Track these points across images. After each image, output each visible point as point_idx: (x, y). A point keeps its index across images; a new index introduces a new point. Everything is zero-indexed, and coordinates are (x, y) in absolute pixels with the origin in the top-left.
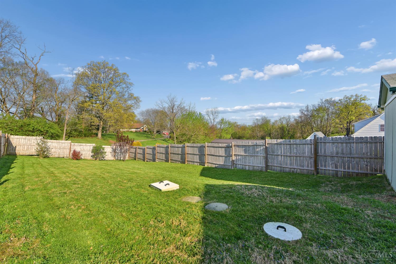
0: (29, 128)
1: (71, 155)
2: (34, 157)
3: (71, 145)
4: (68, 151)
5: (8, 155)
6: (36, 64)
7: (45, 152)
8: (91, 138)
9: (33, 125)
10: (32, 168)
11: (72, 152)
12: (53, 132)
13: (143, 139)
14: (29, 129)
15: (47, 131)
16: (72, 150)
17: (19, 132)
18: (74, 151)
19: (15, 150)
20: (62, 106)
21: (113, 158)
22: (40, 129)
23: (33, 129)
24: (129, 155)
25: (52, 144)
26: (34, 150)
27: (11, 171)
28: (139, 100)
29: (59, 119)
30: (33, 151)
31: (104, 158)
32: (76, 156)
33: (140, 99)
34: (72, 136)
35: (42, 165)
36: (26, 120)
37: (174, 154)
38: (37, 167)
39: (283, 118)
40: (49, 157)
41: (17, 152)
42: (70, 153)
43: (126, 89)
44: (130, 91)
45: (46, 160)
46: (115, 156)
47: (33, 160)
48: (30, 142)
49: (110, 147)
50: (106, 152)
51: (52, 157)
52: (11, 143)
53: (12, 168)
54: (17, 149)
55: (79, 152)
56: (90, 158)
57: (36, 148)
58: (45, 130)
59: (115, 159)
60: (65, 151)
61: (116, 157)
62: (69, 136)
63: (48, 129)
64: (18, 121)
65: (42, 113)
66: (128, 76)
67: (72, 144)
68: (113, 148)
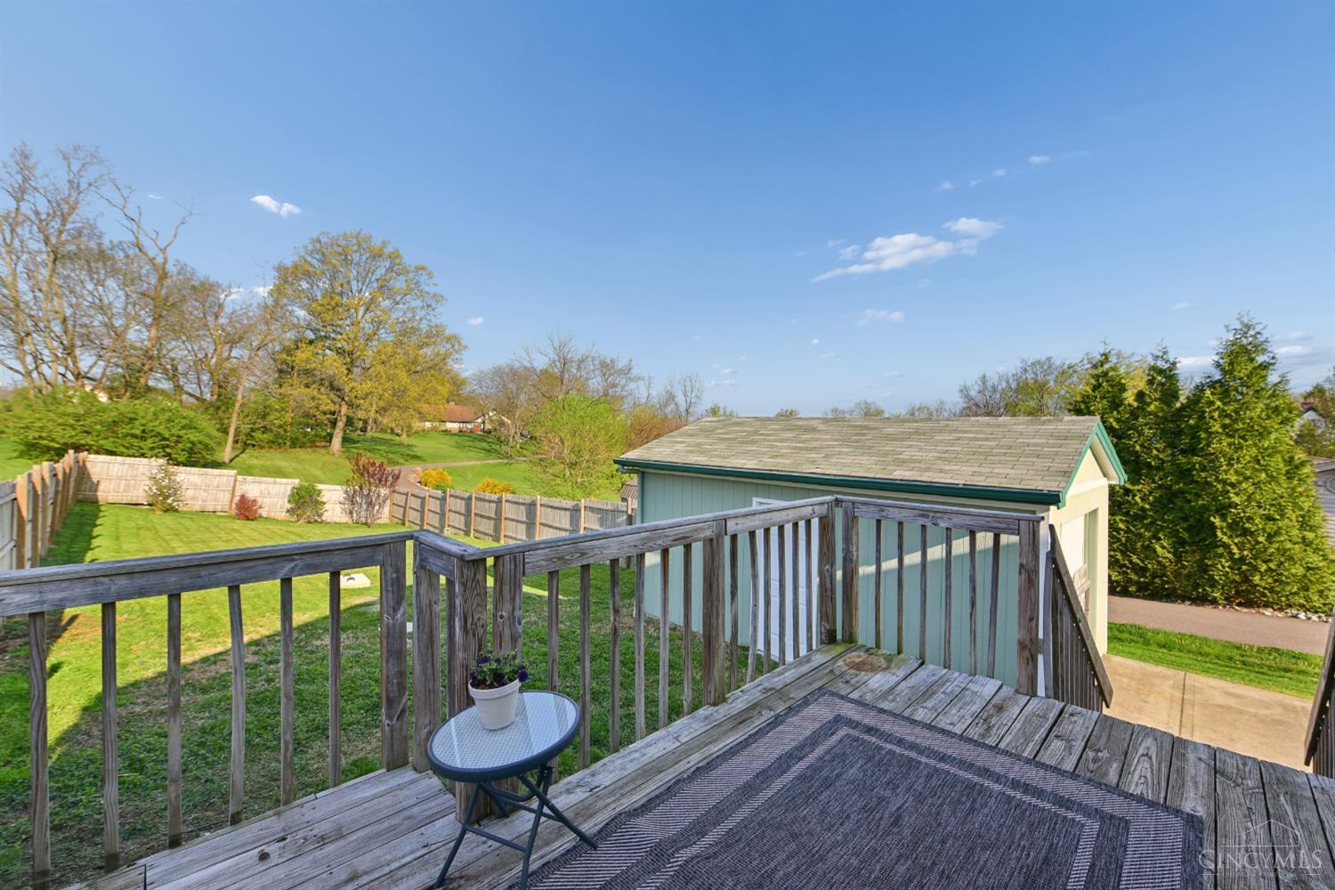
0: (132, 428)
1: (234, 506)
2: (141, 510)
3: (235, 481)
4: (227, 496)
5: (80, 501)
6: (165, 248)
7: (168, 497)
8: (309, 450)
9: (144, 421)
10: (135, 540)
11: (237, 499)
12: (195, 439)
13: (471, 459)
14: (133, 431)
15: (179, 437)
16: (238, 494)
17: (106, 438)
18: (243, 497)
19: (96, 491)
20: (234, 353)
21: (345, 519)
22: (161, 432)
23: (144, 431)
24: (390, 512)
25: (189, 478)
26: (141, 491)
27: (95, 542)
28: (460, 344)
29: (219, 395)
30: (140, 493)
31: (320, 516)
32: (246, 510)
33: (464, 343)
34: (254, 445)
35: (157, 533)
36: (125, 404)
37: (481, 516)
38: (145, 537)
39: (919, 409)
40: (177, 511)
41: (101, 495)
42: (231, 501)
43: (423, 313)
44: (433, 319)
45: (169, 519)
46: (351, 513)
47: (138, 517)
48: (135, 472)
49: (339, 487)
50: (324, 503)
51: (185, 509)
52: (89, 474)
53: (94, 538)
54: (101, 487)
55: (255, 500)
56: (283, 515)
57: (147, 488)
58: (173, 435)
59: (350, 522)
60: (221, 495)
61: (355, 515)
62: (245, 443)
63: (182, 433)
64: (104, 410)
65: (173, 375)
66: (430, 275)
67: (240, 478)
68: (346, 492)
